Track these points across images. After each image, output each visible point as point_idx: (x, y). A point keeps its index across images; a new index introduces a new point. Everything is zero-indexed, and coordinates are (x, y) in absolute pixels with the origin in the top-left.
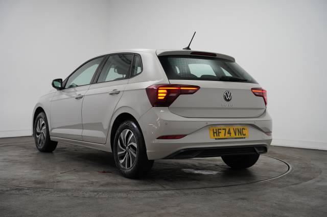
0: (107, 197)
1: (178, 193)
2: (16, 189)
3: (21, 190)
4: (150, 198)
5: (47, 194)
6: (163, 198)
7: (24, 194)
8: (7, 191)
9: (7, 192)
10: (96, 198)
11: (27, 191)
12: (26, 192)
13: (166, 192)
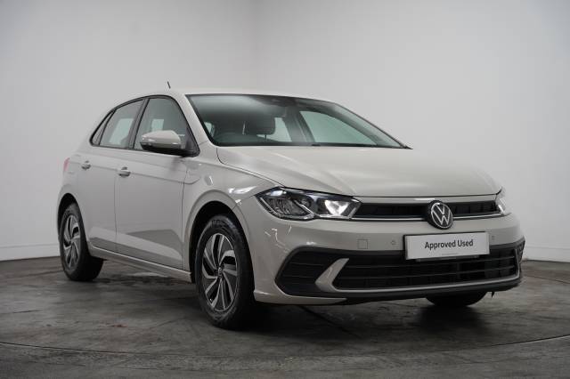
0: (237, 368)
1: (385, 361)
2: (61, 355)
3: (70, 355)
4: (325, 371)
5: (120, 363)
6: (352, 372)
7: (74, 364)
8: (44, 357)
9: (43, 360)
10: (216, 372)
11: (82, 358)
12: (79, 360)
13: (358, 359)
